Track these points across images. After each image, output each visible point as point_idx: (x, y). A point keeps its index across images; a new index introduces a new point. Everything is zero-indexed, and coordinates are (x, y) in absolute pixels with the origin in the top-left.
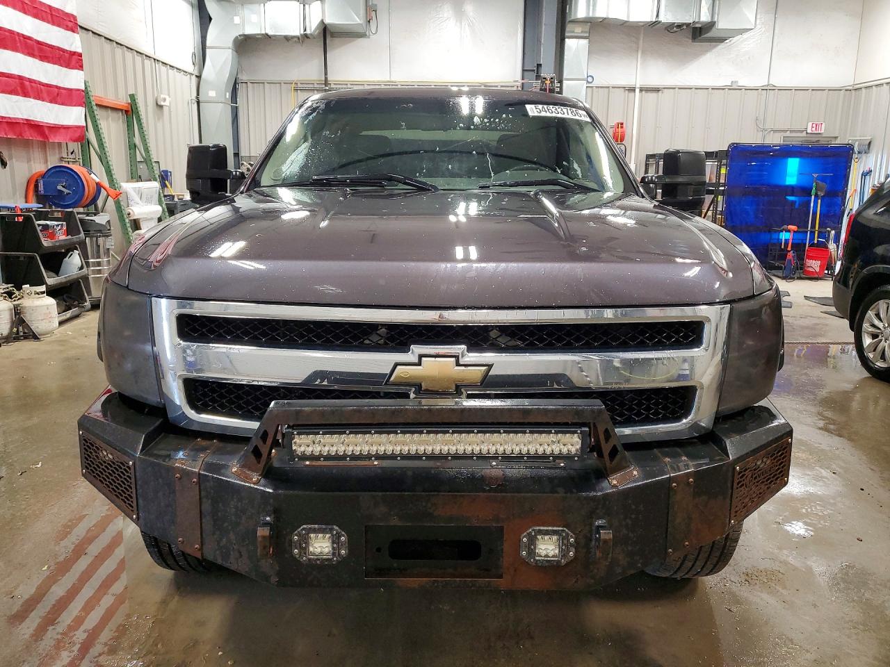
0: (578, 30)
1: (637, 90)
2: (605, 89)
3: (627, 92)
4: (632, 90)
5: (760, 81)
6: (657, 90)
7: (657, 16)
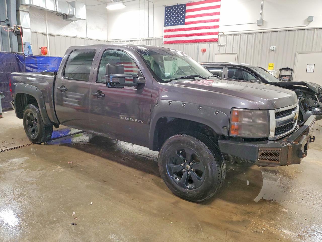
0: (24, 8)
1: (48, 35)
2: (35, 33)
3: (44, 35)
4: (46, 35)
5: (85, 36)
6: (54, 36)
7: (56, 9)
